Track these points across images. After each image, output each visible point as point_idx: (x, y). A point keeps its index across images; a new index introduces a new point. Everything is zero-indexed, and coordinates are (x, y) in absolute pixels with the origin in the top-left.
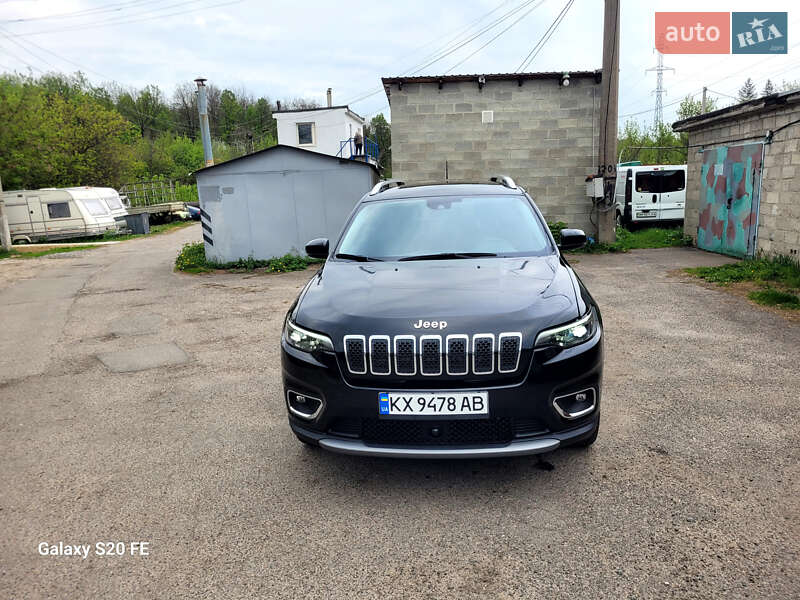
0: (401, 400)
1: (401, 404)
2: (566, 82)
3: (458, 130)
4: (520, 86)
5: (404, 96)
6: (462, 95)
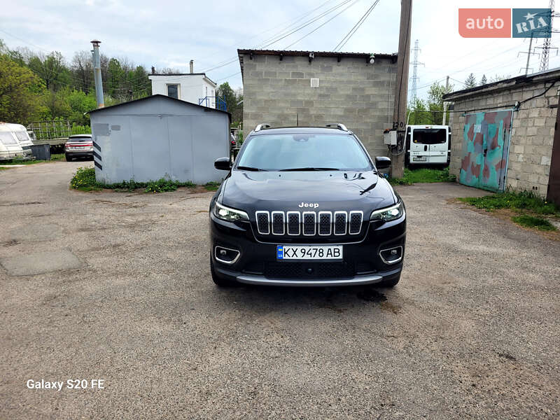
0: (291, 250)
1: (290, 253)
2: (372, 61)
3: (293, 91)
4: (339, 61)
5: (254, 63)
6: (297, 66)
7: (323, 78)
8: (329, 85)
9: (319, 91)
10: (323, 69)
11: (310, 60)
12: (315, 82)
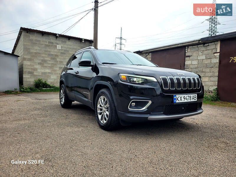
0: (179, 97)
1: (179, 99)
2: (83, 41)
3: (49, 50)
4: (69, 40)
5: (29, 35)
6: (51, 39)
7: (62, 45)
8: (65, 49)
9: (61, 51)
10: (62, 42)
11: (57, 37)
12: (59, 47)
